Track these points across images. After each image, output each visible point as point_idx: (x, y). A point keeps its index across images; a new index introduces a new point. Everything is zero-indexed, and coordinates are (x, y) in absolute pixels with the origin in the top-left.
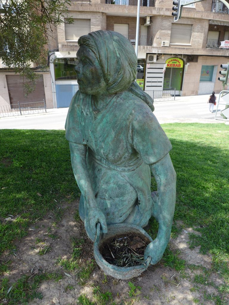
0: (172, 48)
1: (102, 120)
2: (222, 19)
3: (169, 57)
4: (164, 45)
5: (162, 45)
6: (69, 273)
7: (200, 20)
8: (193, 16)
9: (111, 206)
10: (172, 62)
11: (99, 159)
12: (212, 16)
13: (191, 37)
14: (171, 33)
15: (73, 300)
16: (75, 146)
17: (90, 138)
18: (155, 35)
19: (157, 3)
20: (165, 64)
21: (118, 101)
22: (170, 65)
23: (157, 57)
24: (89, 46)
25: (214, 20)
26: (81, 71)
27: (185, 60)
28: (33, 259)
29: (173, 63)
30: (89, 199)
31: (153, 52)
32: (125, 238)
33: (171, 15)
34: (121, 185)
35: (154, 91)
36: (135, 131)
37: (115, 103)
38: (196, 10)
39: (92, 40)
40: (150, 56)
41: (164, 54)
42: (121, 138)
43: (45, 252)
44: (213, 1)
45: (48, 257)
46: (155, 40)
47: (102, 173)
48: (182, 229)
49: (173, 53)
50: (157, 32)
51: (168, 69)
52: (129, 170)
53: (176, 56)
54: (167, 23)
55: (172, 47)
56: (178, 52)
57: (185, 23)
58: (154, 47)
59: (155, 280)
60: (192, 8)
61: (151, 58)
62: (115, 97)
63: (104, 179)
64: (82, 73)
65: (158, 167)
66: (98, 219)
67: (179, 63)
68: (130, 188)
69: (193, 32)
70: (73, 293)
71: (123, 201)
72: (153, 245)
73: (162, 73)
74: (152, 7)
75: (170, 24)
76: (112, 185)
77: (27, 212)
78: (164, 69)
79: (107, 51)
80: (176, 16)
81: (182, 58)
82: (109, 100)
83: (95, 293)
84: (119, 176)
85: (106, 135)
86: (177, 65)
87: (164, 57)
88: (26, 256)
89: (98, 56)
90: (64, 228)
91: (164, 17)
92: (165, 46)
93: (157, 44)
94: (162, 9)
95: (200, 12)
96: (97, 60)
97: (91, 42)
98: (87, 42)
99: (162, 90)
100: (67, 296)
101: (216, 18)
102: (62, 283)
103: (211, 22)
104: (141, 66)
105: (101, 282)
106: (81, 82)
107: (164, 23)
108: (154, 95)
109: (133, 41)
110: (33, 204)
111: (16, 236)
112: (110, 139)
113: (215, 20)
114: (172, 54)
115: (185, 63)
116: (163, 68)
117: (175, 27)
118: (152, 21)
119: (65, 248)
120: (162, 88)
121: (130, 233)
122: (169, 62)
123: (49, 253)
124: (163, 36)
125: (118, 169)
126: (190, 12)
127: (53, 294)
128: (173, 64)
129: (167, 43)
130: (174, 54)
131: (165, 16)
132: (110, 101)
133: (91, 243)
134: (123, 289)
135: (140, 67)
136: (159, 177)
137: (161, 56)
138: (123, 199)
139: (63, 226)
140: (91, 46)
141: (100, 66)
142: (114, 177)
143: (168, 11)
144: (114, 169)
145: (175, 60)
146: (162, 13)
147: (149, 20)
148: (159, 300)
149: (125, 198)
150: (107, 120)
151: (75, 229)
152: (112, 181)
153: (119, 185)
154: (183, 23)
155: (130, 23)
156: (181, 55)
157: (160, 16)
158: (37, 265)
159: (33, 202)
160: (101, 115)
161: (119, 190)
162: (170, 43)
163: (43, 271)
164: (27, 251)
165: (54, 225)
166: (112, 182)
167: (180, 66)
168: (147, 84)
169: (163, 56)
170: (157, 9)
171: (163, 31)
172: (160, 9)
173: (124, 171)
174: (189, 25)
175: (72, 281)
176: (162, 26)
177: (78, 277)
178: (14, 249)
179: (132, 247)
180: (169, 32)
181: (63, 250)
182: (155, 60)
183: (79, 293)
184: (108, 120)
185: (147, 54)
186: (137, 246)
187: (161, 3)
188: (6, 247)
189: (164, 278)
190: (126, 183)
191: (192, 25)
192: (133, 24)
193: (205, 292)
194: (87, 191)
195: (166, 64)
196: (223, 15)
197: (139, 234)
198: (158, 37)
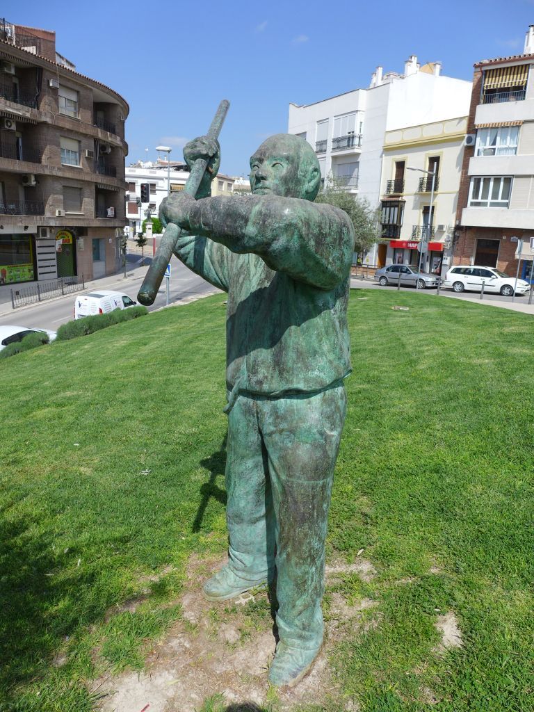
4: (60, 214)
5: (57, 215)
7: (89, 183)
8: (81, 178)
12: (97, 178)
13: (81, 203)
14: (63, 199)
18: (46, 201)
23: (51, 231)
25: (99, 183)
27: (74, 233)
35: (49, 279)
38: (83, 170)
40: (43, 230)
46: (47, 207)
50: (49, 197)
54: (58, 186)
55: (66, 217)
57: (75, 186)
58: (46, 218)
61: (44, 234)
67: (69, 237)
69: (84, 197)
73: (54, 253)
75: (61, 186)
78: (57, 248)
81: (71, 231)
86: (66, 240)
87: (54, 230)
91: (55, 178)
93: (51, 213)
95: (87, 173)
99: (57, 277)
103: (97, 186)
107: (55, 185)
115: (76, 237)
116: (54, 246)
117: (66, 190)
118: (37, 181)
120: (56, 275)
124: (55, 202)
129: (62, 212)
131: (57, 177)
146: (54, 173)
147: (34, 179)
154: (73, 186)
162: (64, 212)
167: (70, 242)
168: (39, 270)
170: (44, 167)
171: (55, 196)
174: (79, 188)
176: (54, 189)
180: (62, 197)
182: (48, 235)
185: (38, 227)
187: (47, 159)
191: (81, 189)
198: (51, 203)
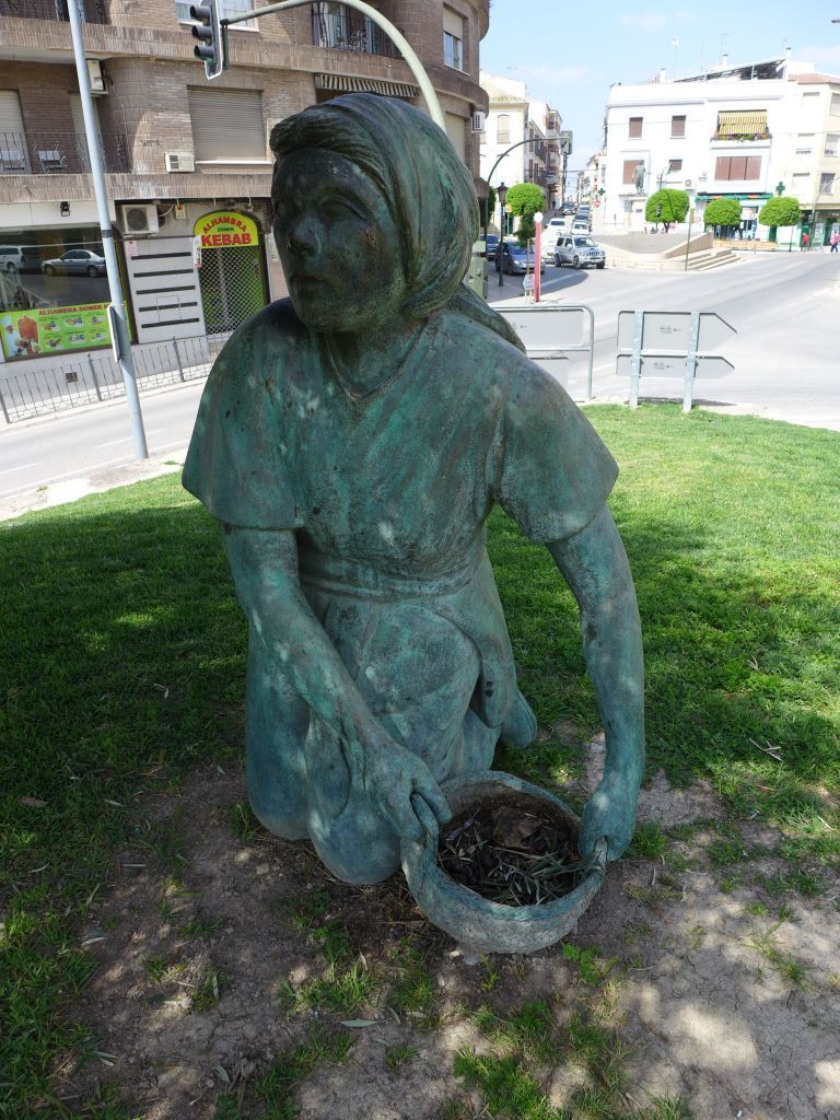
0: (209, 176)
1: (387, 420)
2: (352, 72)
3: (203, 209)
4: (176, 166)
5: (169, 169)
6: (357, 1015)
7: (287, 74)
8: (257, 62)
9: (414, 729)
10: (217, 227)
11: (344, 573)
12: (321, 62)
13: (264, 135)
14: (192, 123)
15: (443, 1087)
16: (268, 541)
17: (332, 497)
18: (132, 132)
19: (115, 10)
20: (194, 236)
21: (437, 343)
22: (211, 239)
23: (159, 213)
24: (350, 153)
25: (329, 75)
26: (320, 246)
27: (261, 216)
28: (188, 1038)
29: (221, 233)
30: (359, 722)
31: (142, 196)
32: (468, 824)
33: (191, 55)
34: (438, 645)
35: (174, 339)
36: (514, 436)
37: (431, 353)
38: (261, 38)
39: (360, 129)
40: (131, 212)
41: (183, 201)
42: (460, 470)
43: (216, 991)
44: (312, 11)
45: (237, 1004)
46: (137, 149)
47: (363, 621)
48: (580, 743)
49: (215, 195)
50: (139, 119)
51: (207, 254)
52: (459, 584)
53: (227, 204)
54: (171, 87)
55: (204, 172)
56: (231, 190)
57: (236, 86)
58: (138, 178)
59: (618, 912)
60: (249, 32)
61: (139, 220)
62: (426, 330)
63: (370, 641)
64: (323, 250)
65: (589, 540)
66: (414, 782)
67: (244, 228)
68: (464, 647)
69: (269, 116)
70: (424, 1066)
71: (449, 697)
72: (609, 797)
73: (190, 271)
74: (102, 26)
75: (180, 88)
76: (406, 653)
77: (24, 884)
78: (196, 257)
79: (416, 167)
80: (210, 60)
81: (250, 210)
82: (407, 345)
83: (486, 1029)
84: (428, 613)
85: (403, 472)
86: (236, 236)
87: (184, 210)
88: (153, 1042)
89: (390, 187)
90: (218, 883)
91: (154, 65)
92: (181, 169)
93: (150, 166)
94: (141, 32)
95: (277, 45)
96: (382, 199)
97: (359, 137)
98: (341, 136)
99: (204, 333)
100: (412, 1085)
101: (334, 69)
102: (360, 1057)
103: (320, 82)
104: (91, 254)
105: (479, 991)
106: (321, 286)
107: (159, 85)
108: (178, 358)
109: (51, 158)
110: (32, 844)
111: (54, 991)
112: (422, 484)
113: (334, 76)
114: (210, 200)
115: (264, 228)
116: (189, 254)
117: (201, 99)
118: (109, 78)
119: (275, 948)
120: (200, 327)
121: (476, 804)
122: (206, 230)
123: (229, 987)
124: (162, 134)
125: (426, 590)
126: (245, 46)
127: (360, 1105)
128: (224, 236)
129: (184, 159)
130: (218, 200)
131: (157, 60)
132: (411, 347)
133: (351, 893)
134: (549, 977)
135: (89, 256)
136: (593, 572)
137: (174, 209)
138: (448, 692)
139: (212, 878)
140: (359, 149)
141: (392, 224)
142: (410, 624)
143: (165, 40)
144: (412, 595)
145: (227, 220)
146: (143, 48)
147: (98, 74)
148: (668, 956)
149: (453, 687)
150: (404, 418)
151: (261, 870)
152: (404, 640)
153: (432, 644)
154: (226, 85)
155: (20, 85)
156: (245, 200)
157: (137, 58)
158: (222, 1046)
159: (27, 838)
160: (381, 401)
161: (435, 664)
162: (196, 159)
163: (265, 1053)
164: (142, 1021)
165: (171, 889)
166: (406, 642)
167: (250, 241)
168: (141, 318)
169: (180, 209)
170: (120, 34)
171: (162, 116)
172: (133, 34)
173: (446, 589)
174: (249, 91)
175: (390, 1035)
176: (154, 96)
177: (399, 1014)
178: (88, 1038)
179: (507, 843)
180: (186, 119)
181: (275, 956)
182: (153, 227)
183: (444, 1057)
184: (411, 416)
185: (118, 204)
186: (522, 834)
187: (130, 10)
188: (50, 1046)
189: (636, 895)
190: (452, 632)
191: (260, 92)
192: (34, 91)
193: (760, 879)
194: (345, 698)
195: (198, 238)
196: (356, 59)
197: (502, 797)
198: (146, 137)
